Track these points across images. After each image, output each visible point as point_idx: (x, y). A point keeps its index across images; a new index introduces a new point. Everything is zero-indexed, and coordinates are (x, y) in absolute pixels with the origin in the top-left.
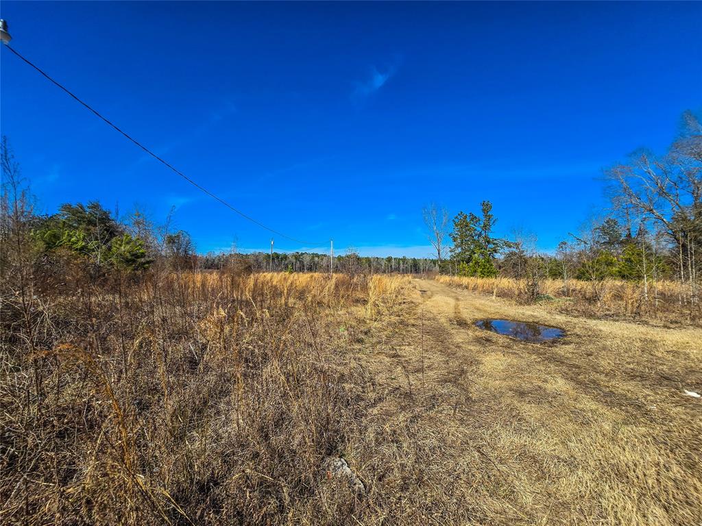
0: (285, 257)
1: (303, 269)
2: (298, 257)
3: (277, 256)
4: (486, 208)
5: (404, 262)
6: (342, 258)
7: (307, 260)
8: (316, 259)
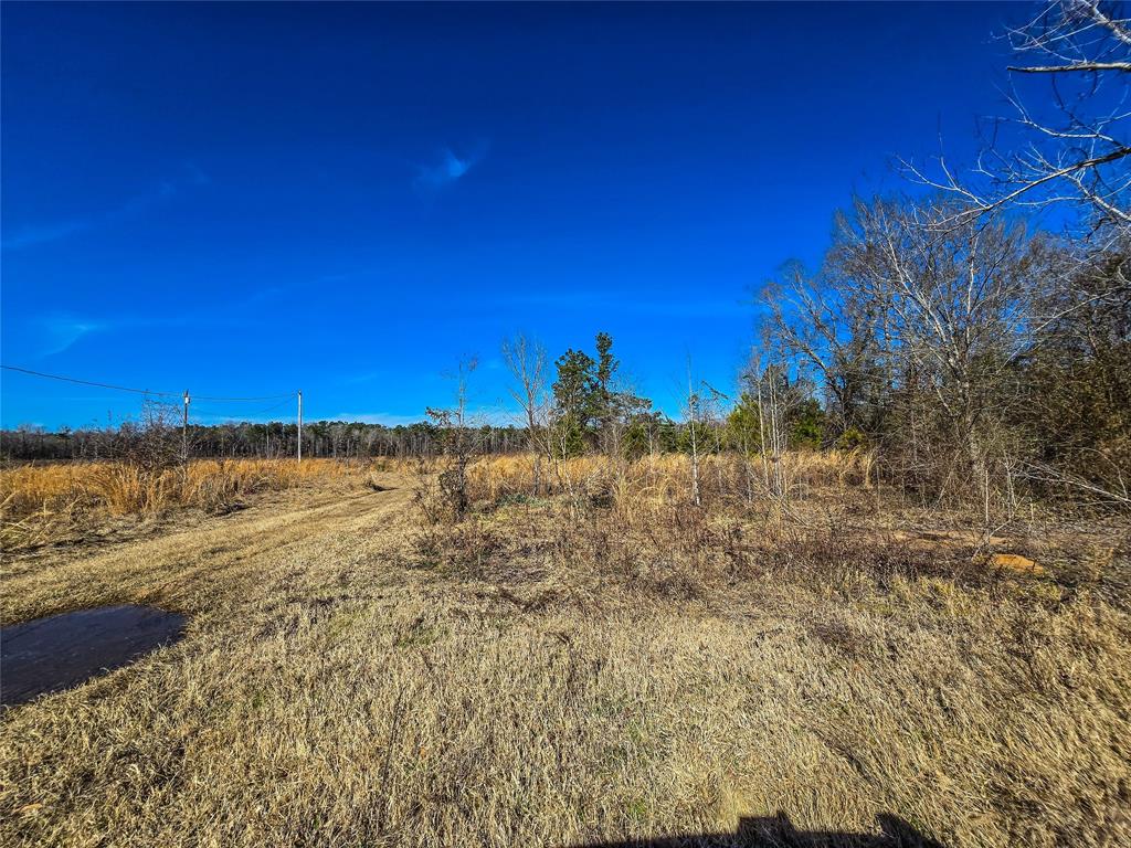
0: (293, 430)
1: (331, 451)
2: (319, 431)
3: (277, 429)
4: (604, 344)
5: (510, 434)
6: (405, 429)
7: (337, 436)
8: (356, 432)
